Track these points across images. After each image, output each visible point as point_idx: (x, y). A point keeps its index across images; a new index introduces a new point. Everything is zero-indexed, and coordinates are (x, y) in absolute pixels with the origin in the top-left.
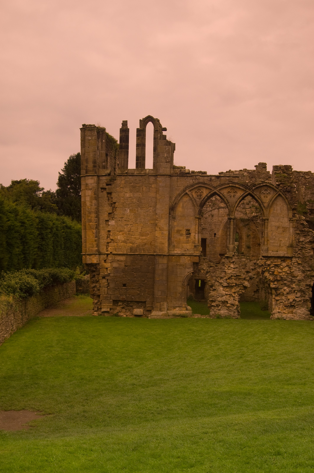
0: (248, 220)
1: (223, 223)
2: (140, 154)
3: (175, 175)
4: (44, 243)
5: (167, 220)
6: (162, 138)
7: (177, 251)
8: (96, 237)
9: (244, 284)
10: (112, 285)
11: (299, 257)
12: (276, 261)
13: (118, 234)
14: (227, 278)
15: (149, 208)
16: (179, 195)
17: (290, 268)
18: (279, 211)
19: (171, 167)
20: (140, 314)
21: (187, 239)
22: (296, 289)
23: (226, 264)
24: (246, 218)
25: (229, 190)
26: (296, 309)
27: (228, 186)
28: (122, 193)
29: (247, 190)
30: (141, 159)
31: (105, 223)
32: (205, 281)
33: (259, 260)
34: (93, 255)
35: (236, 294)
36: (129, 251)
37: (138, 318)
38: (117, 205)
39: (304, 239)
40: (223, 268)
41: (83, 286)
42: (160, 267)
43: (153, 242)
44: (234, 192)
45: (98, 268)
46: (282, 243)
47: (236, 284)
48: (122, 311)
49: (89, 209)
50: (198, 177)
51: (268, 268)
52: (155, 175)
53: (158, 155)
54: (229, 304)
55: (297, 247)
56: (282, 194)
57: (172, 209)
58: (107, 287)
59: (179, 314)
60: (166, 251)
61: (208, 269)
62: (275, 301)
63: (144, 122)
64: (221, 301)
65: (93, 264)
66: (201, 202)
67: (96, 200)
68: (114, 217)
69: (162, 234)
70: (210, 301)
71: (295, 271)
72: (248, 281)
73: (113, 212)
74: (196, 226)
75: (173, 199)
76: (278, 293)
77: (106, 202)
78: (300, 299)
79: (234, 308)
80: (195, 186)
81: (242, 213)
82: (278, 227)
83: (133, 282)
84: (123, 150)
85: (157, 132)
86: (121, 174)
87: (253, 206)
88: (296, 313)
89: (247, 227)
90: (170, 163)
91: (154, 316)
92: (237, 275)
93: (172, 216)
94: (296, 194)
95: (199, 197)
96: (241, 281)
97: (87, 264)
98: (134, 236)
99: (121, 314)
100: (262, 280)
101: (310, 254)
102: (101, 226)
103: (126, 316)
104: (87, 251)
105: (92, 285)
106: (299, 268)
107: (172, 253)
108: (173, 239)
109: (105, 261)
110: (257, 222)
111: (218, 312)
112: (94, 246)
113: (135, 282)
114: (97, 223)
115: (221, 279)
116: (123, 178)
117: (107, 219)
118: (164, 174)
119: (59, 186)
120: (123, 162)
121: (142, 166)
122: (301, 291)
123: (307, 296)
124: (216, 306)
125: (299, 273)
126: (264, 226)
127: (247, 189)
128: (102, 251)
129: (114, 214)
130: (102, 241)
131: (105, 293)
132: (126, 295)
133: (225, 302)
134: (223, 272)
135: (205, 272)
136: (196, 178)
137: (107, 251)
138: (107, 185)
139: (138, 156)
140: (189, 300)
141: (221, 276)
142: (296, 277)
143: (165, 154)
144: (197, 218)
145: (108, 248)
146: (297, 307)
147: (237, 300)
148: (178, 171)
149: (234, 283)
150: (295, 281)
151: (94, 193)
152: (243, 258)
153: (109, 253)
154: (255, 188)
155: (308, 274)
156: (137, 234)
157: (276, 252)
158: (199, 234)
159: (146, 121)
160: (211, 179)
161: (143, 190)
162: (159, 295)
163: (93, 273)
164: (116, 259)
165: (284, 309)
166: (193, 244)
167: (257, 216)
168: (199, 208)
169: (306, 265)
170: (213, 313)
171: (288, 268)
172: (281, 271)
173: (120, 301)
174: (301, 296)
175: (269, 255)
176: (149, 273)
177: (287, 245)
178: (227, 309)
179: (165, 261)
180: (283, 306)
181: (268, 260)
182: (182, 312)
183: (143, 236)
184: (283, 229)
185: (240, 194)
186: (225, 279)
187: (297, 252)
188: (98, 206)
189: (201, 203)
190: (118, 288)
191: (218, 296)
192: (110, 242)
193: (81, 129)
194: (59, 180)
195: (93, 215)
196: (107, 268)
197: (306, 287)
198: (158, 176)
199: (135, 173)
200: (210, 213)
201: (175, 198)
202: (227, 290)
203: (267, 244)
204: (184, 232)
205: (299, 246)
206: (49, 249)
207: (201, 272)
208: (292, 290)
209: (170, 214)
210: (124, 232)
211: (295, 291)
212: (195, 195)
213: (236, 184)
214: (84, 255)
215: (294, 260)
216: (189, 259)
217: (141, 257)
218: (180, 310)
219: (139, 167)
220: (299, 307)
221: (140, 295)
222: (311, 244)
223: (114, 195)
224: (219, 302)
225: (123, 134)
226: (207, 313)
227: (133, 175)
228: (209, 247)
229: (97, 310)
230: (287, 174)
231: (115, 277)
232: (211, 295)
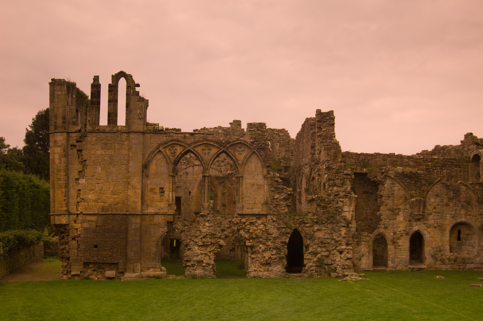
0: (224, 178)
1: (198, 181)
2: (112, 111)
3: (148, 132)
4: (9, 203)
5: (140, 178)
6: (135, 94)
7: (151, 210)
8: (65, 196)
9: (219, 243)
10: (82, 247)
11: (274, 214)
12: (251, 218)
13: (89, 193)
14: (202, 237)
15: (122, 166)
16: (153, 152)
17: (265, 225)
18: (253, 169)
19: (144, 124)
20: (112, 277)
21: (161, 198)
22: (272, 247)
23: (201, 222)
24: (221, 175)
25: (204, 148)
26: (272, 267)
27: (203, 143)
28: (94, 150)
29: (222, 148)
30: (113, 116)
31: (74, 181)
32: (180, 241)
33: (234, 218)
34: (62, 216)
35: (212, 253)
36: (101, 210)
37: (110, 281)
38: (88, 162)
39: (278, 196)
40: (198, 227)
41: (52, 248)
42: (133, 226)
43: (125, 201)
44: (209, 150)
45: (67, 229)
46: (257, 200)
47: (211, 242)
48: (93, 273)
49: (57, 167)
50: (172, 134)
51: (244, 226)
52: (128, 131)
53: (131, 112)
54: (205, 263)
55: (272, 204)
56: (256, 152)
57: (145, 167)
58: (77, 249)
59: (153, 275)
60: (139, 210)
61: (183, 228)
62: (251, 259)
63: (116, 78)
64: (197, 261)
65: (62, 224)
66: (175, 159)
67: (65, 157)
68: (84, 176)
69: (135, 192)
70: (185, 261)
71: (270, 228)
72: (224, 239)
73: (84, 170)
74: (170, 184)
75: (147, 157)
76: (254, 251)
77: (76, 159)
78: (275, 256)
79: (210, 268)
80: (169, 144)
81: (217, 170)
82: (253, 185)
83: (105, 243)
84: (94, 106)
85: (130, 88)
86: (92, 131)
87: (228, 163)
88: (272, 271)
89: (222, 185)
90: (143, 119)
91: (127, 278)
92: (212, 234)
93: (145, 174)
94: (270, 151)
95: (173, 155)
96: (216, 239)
97: (56, 226)
98: (105, 195)
99: (93, 277)
100: (238, 239)
101: (285, 211)
102: (71, 185)
103: (98, 278)
104: (56, 211)
105: (61, 247)
106: (274, 225)
107: (146, 212)
108: (146, 197)
109: (75, 221)
110: (232, 179)
111: (194, 272)
112: (63, 206)
113: (106, 243)
114: (66, 182)
115: (196, 238)
116: (94, 134)
117: (77, 178)
118: (137, 131)
119: (26, 143)
120: (94, 118)
121: (114, 123)
122: (276, 248)
123: (283, 253)
124: (191, 265)
125: (274, 230)
126: (238, 183)
127: (221, 146)
128: (71, 211)
129: (85, 173)
130: (72, 200)
131: (74, 255)
132: (97, 257)
133: (200, 262)
134: (198, 231)
135: (180, 231)
136: (170, 135)
137: (77, 211)
138: (77, 142)
139: (110, 113)
140: (164, 261)
141: (196, 235)
142: (272, 234)
143: (138, 110)
144: (171, 176)
145: (78, 208)
146: (272, 264)
147: (212, 259)
148: (152, 128)
149: (209, 242)
150: (271, 238)
151: (64, 151)
152: (218, 217)
153: (79, 212)
154: (230, 145)
155: (283, 231)
156: (108, 193)
157: (251, 210)
158: (173, 193)
159: (118, 77)
160: (185, 136)
161: (115, 148)
162: (132, 256)
163: (61, 234)
164: (86, 219)
165: (260, 267)
166: (167, 203)
167: (232, 174)
168: (173, 166)
169: (280, 222)
170: (189, 273)
171: (263, 225)
172: (256, 229)
173: (90, 263)
174: (277, 254)
175: (244, 213)
176: (121, 234)
177: (262, 202)
178: (203, 268)
179: (138, 220)
180: (259, 264)
181: (244, 218)
182: (156, 273)
183: (115, 195)
184: (258, 187)
185: (214, 151)
186: (200, 237)
187: (272, 209)
188: (68, 164)
189: (175, 161)
190: (89, 250)
191: (193, 255)
192: (81, 202)
193: (50, 83)
194: (27, 136)
195: (62, 173)
196: (77, 229)
197: (281, 245)
198: (131, 133)
199: (107, 130)
200: (185, 171)
201: (148, 155)
202: (202, 249)
203: (242, 202)
204: (158, 191)
205: (274, 203)
206: (15, 209)
207: (175, 231)
208: (267, 247)
209: (143, 172)
210: (95, 191)
211: (270, 248)
212: (168, 153)
213: (210, 142)
214: (52, 215)
215: (269, 217)
216: (163, 218)
217: (113, 216)
218: (154, 271)
219: (111, 123)
220: (275, 265)
221: (112, 256)
222: (285, 201)
223: (84, 152)
224: (194, 262)
225: (95, 89)
226: (183, 273)
227: (104, 132)
228: (183, 205)
229: (66, 273)
230: (261, 131)
231: (85, 238)
232: (186, 255)
